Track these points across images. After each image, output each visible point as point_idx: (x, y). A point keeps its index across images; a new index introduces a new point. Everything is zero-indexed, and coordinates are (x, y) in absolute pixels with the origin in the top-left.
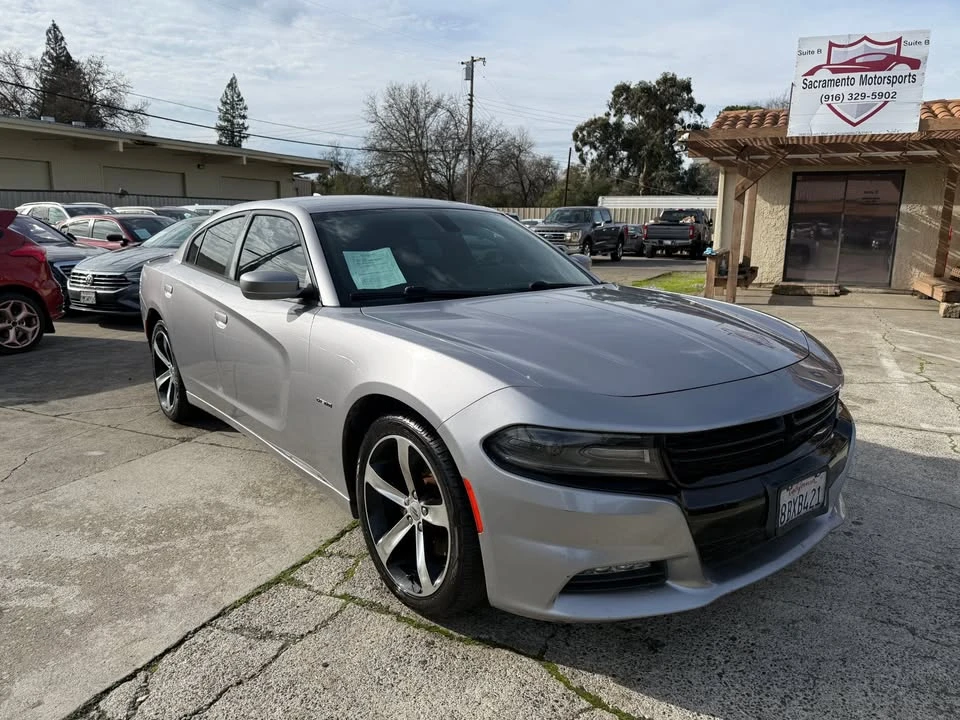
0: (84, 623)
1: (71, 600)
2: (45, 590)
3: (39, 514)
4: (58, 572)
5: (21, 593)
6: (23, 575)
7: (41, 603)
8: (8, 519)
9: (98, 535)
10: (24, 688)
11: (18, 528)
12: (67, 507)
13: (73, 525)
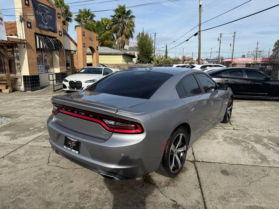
0: (266, 137)
1: (265, 141)
2: (269, 143)
3: (260, 159)
4: (265, 145)
5: (273, 145)
6: (271, 147)
7: (270, 142)
8: (269, 161)
9: (252, 147)
10: (277, 136)
11: (267, 157)
12: (252, 156)
13: (255, 152)
